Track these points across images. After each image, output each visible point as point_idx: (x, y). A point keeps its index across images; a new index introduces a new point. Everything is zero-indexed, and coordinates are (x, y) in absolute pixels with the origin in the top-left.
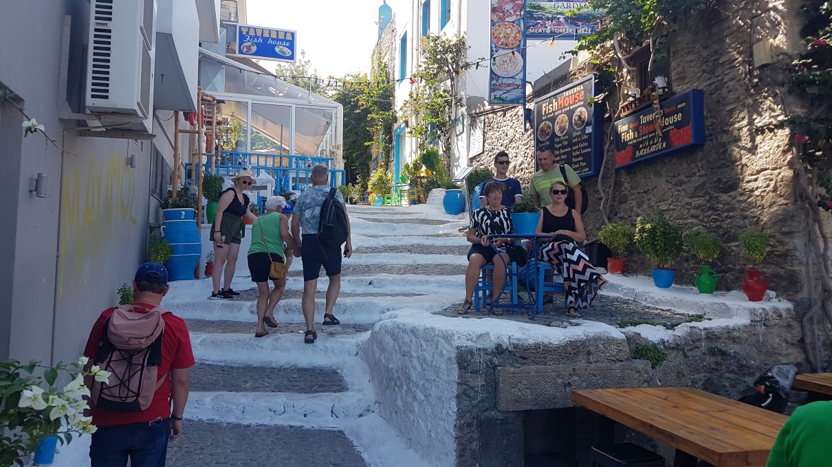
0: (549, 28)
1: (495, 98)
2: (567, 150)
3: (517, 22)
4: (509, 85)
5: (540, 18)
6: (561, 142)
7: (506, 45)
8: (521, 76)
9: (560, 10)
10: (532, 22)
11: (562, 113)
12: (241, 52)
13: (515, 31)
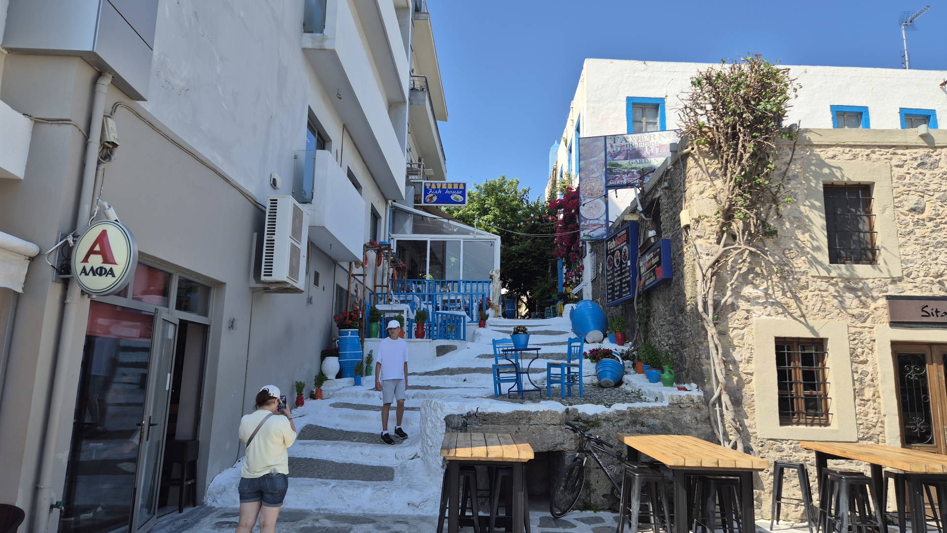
0: (625, 180)
1: (584, 235)
3: (600, 177)
4: (595, 225)
5: (619, 173)
7: (592, 195)
8: (604, 217)
9: (634, 166)
10: (611, 177)
11: (617, 250)
12: (425, 202)
13: (598, 184)
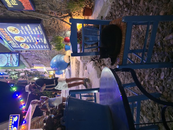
1: (16, 64)
2: (31, 37)
4: (11, 59)
6: (28, 40)
11: (14, 39)
